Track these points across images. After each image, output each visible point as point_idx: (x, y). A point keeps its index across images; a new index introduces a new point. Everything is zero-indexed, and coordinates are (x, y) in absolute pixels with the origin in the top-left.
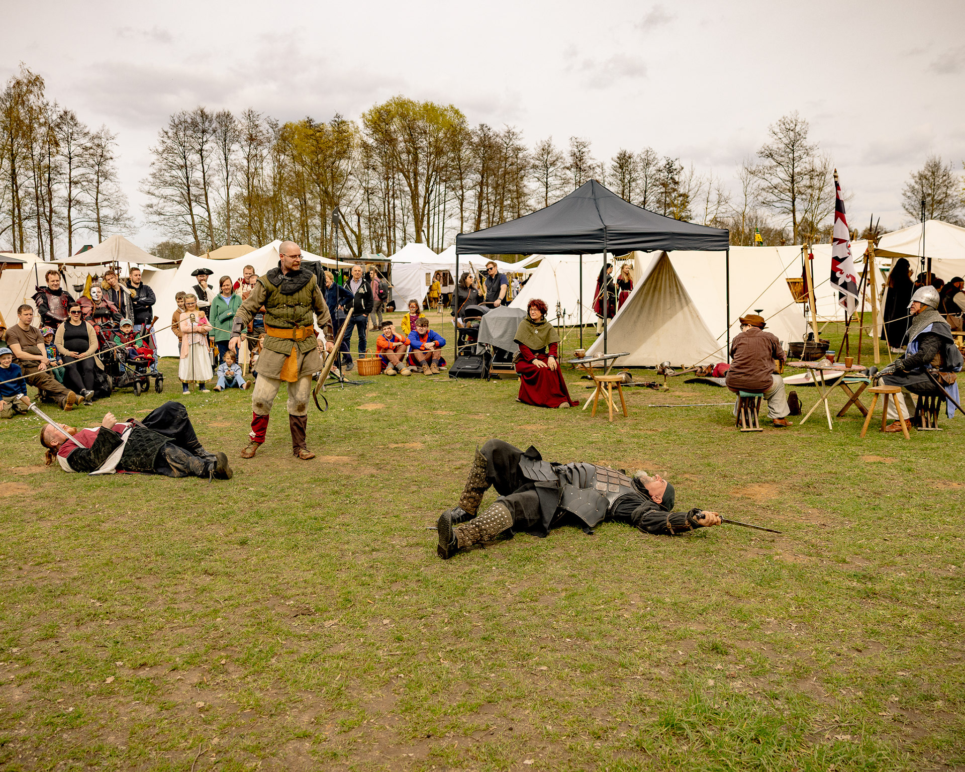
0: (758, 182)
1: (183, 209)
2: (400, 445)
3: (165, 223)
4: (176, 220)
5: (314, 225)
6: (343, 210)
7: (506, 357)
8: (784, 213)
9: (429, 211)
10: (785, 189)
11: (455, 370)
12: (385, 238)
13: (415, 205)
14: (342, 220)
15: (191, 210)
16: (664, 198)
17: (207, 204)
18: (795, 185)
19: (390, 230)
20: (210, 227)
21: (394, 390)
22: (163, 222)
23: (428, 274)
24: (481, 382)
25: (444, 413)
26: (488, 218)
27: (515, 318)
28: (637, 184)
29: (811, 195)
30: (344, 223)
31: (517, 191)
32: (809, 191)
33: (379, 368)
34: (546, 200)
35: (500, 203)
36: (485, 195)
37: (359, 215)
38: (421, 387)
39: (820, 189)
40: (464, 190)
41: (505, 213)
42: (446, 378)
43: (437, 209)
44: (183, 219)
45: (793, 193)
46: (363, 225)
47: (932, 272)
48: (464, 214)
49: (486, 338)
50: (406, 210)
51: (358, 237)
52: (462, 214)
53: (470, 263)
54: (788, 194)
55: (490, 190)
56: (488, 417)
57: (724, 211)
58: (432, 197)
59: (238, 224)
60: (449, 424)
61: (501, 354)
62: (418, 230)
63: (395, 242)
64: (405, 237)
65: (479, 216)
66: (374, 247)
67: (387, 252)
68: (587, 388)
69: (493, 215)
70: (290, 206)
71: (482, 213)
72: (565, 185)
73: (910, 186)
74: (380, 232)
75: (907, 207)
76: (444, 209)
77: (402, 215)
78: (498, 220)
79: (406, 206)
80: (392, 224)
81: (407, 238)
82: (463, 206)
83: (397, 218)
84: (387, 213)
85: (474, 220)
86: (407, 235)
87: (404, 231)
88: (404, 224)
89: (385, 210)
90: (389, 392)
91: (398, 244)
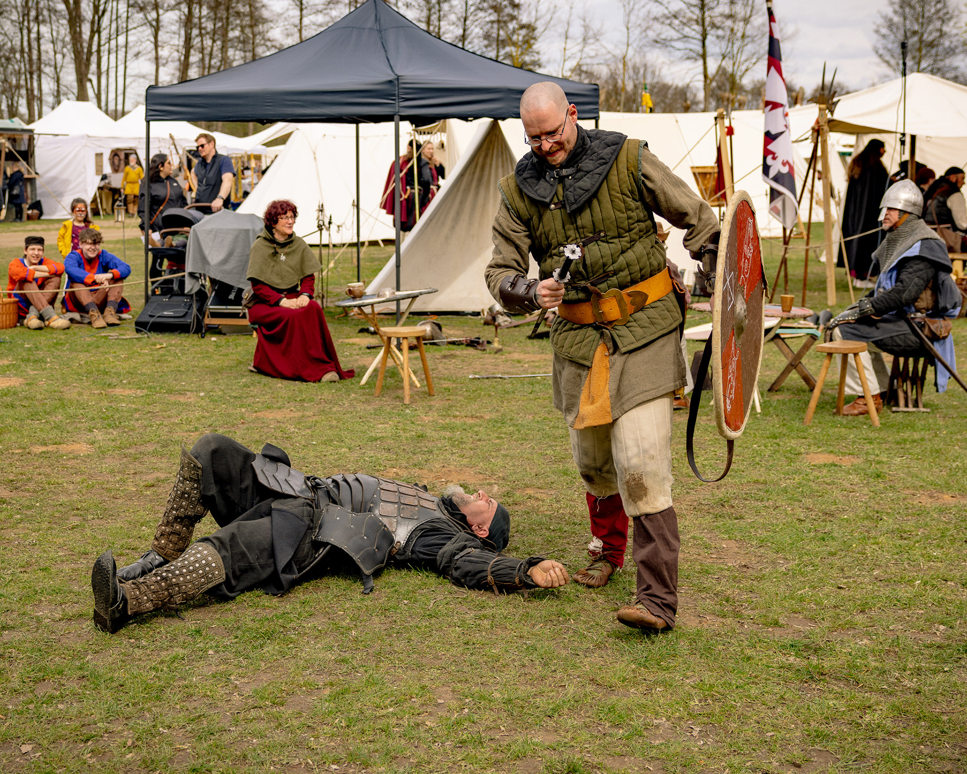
0: (648, 7)
2: (51, 448)
7: (232, 297)
8: (688, 58)
9: (99, 45)
10: (690, 20)
11: (146, 319)
12: (23, 92)
13: (76, 36)
16: (495, 31)
18: (707, 14)
19: (31, 78)
21: (40, 355)
23: (99, 156)
24: (189, 340)
25: (127, 392)
26: (202, 60)
27: (247, 231)
28: (451, 7)
29: (732, 30)
31: (251, 15)
32: (729, 23)
33: (13, 317)
34: (300, 31)
35: (220, 33)
36: (196, 20)
38: (86, 349)
39: (746, 20)
40: (161, 11)
41: (231, 52)
42: (131, 334)
43: (113, 43)
45: (703, 25)
47: (918, 158)
48: (161, 53)
49: (200, 264)
50: (60, 44)
52: (157, 52)
53: (171, 137)
54: (696, 27)
55: (205, 11)
56: (202, 398)
57: (592, 53)
58: (105, 21)
60: (136, 410)
61: (223, 291)
62: (82, 79)
63: (40, 99)
64: (58, 91)
65: (187, 56)
66: (4, 107)
67: (27, 117)
68: (369, 348)
69: (211, 54)
71: (192, 52)
72: (331, 6)
73: (885, 18)
74: (14, 82)
75: (881, 52)
76: (127, 43)
77: (52, 53)
78: (218, 64)
79: (60, 38)
80: (35, 67)
81: (62, 92)
82: (159, 38)
83: (44, 57)
84: (26, 50)
85: (177, 64)
86: (61, 87)
87: (58, 81)
88: (56, 68)
89: (22, 42)
90: (32, 358)
91: (47, 102)
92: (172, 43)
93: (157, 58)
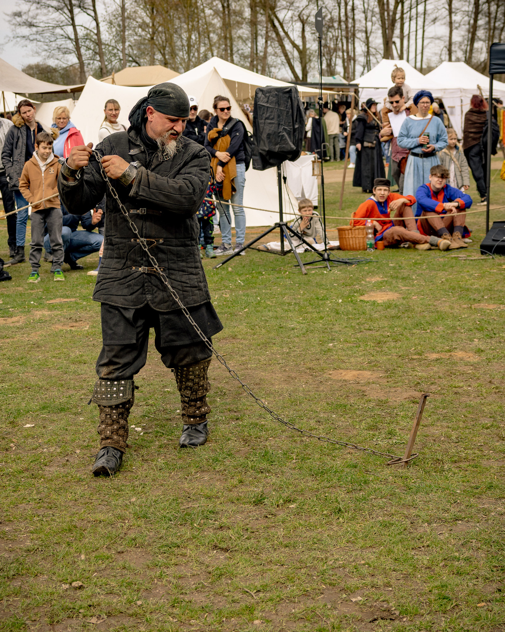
1: (63, 17)
3: (38, 37)
4: (53, 34)
5: (240, 37)
6: (281, 15)
9: (402, 14)
11: (489, 243)
12: (340, 54)
14: (280, 29)
15: (73, 19)
17: (95, 11)
19: (347, 42)
20: (99, 43)
21: (405, 273)
22: (35, 37)
26: (489, 22)
30: (282, 34)
37: (303, 22)
38: (443, 268)
42: (477, 255)
43: (414, 11)
44: (62, 32)
46: (308, 35)
48: (454, 18)
50: (369, 15)
51: (303, 53)
52: (451, 17)
53: (479, 86)
59: (136, 37)
62: (388, 42)
63: (354, 60)
64: (368, 52)
65: (476, 20)
66: (324, 66)
67: (342, 74)
69: (496, 17)
70: (208, 12)
71: (480, 16)
74: (332, 46)
76: (425, 10)
77: (364, 22)
78: (502, 26)
79: (370, 8)
80: (350, 34)
81: (371, 53)
82: (453, 6)
83: (357, 25)
84: (343, 18)
85: (467, 26)
86: (370, 49)
87: (367, 44)
88: (366, 32)
89: (339, 14)
90: (400, 276)
91: (359, 62)
92: (463, 9)
93: (451, 23)
